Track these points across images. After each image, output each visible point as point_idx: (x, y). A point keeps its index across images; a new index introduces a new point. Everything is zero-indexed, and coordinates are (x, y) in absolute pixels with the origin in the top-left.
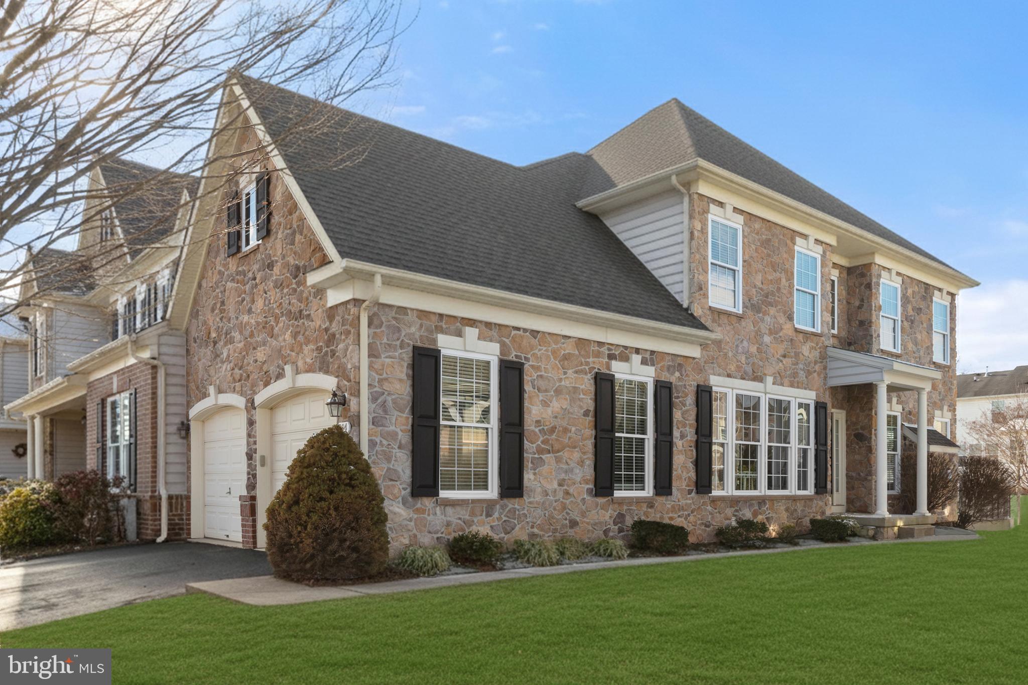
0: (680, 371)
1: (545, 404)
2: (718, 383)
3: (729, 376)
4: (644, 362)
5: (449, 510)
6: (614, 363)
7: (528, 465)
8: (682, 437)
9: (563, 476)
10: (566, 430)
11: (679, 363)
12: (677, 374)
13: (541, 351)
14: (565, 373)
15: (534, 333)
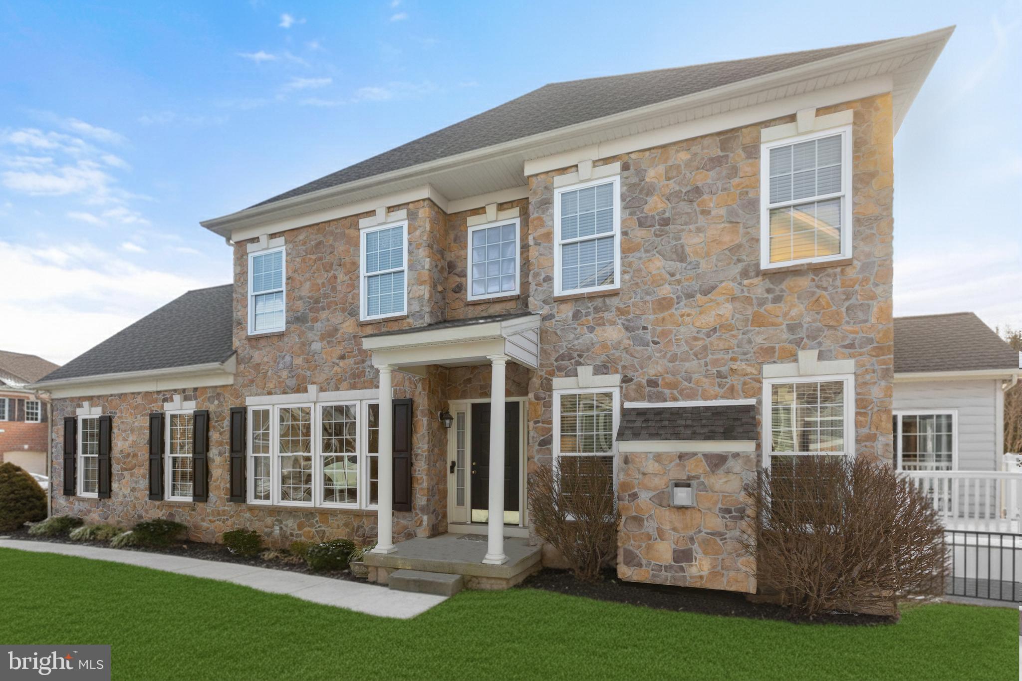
0: (218, 399)
1: (125, 440)
2: (254, 403)
3: (270, 393)
4: (186, 398)
5: (81, 503)
6: (166, 404)
7: (115, 478)
8: (220, 454)
9: (134, 485)
10: (135, 455)
11: (217, 392)
12: (216, 402)
13: (124, 406)
14: (136, 418)
15: (121, 395)
